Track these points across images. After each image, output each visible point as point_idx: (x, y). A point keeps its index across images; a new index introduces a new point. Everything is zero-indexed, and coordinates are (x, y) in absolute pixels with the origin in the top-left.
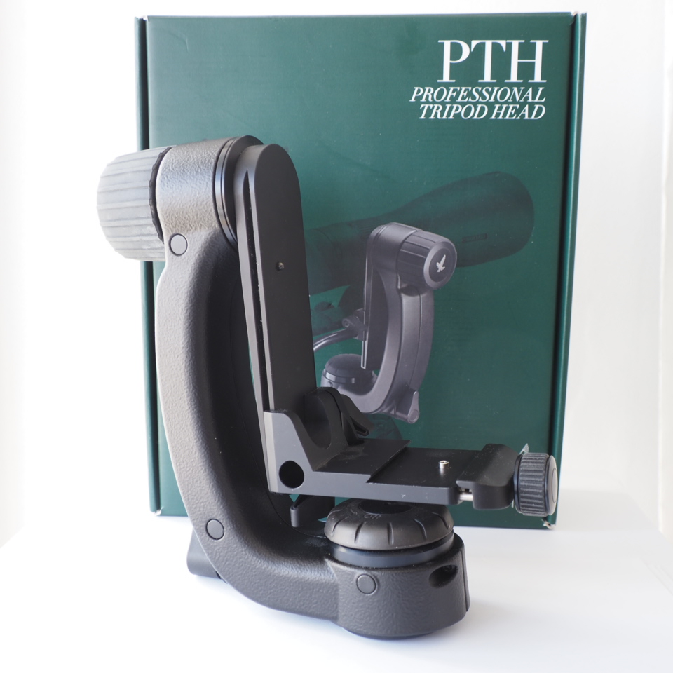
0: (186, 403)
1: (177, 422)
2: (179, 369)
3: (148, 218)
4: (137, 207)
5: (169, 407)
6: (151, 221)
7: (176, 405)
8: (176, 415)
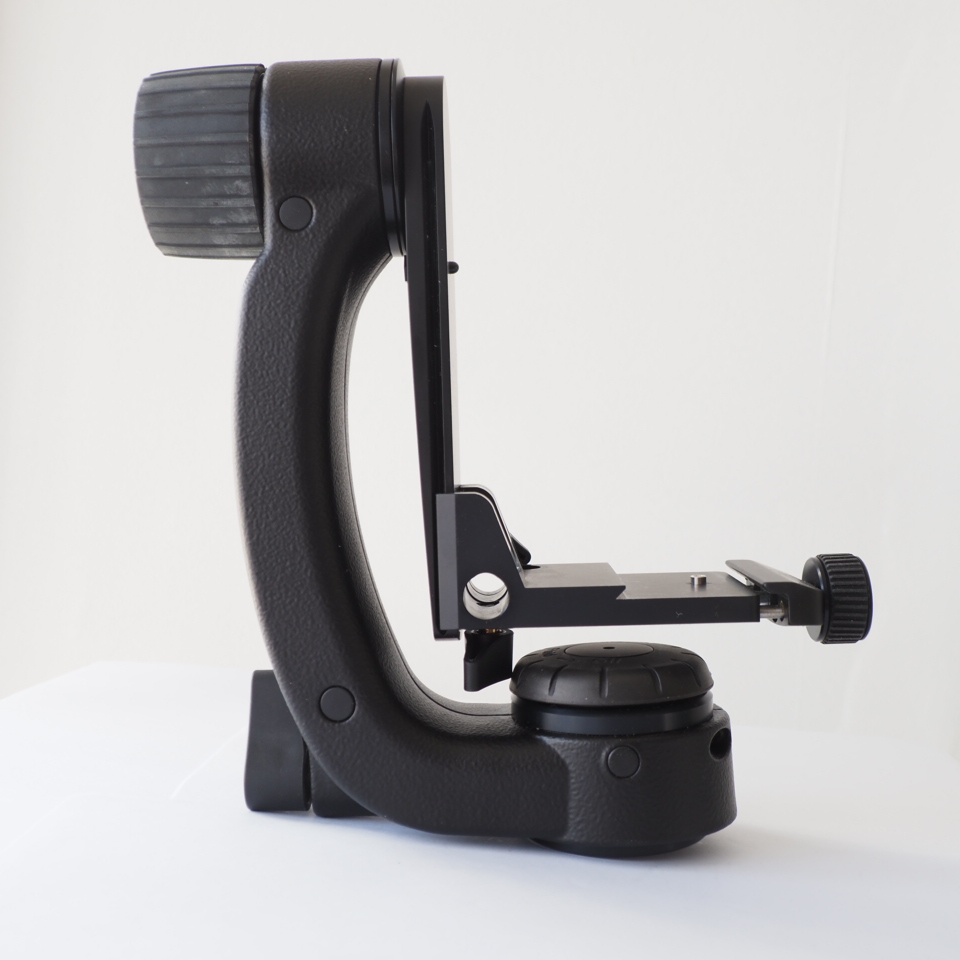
0: (294, 484)
1: (271, 519)
2: (282, 424)
3: (241, 164)
4: (222, 144)
5: (256, 494)
6: (246, 170)
7: (271, 488)
8: (270, 506)
